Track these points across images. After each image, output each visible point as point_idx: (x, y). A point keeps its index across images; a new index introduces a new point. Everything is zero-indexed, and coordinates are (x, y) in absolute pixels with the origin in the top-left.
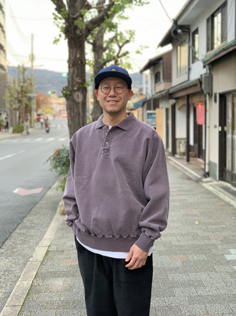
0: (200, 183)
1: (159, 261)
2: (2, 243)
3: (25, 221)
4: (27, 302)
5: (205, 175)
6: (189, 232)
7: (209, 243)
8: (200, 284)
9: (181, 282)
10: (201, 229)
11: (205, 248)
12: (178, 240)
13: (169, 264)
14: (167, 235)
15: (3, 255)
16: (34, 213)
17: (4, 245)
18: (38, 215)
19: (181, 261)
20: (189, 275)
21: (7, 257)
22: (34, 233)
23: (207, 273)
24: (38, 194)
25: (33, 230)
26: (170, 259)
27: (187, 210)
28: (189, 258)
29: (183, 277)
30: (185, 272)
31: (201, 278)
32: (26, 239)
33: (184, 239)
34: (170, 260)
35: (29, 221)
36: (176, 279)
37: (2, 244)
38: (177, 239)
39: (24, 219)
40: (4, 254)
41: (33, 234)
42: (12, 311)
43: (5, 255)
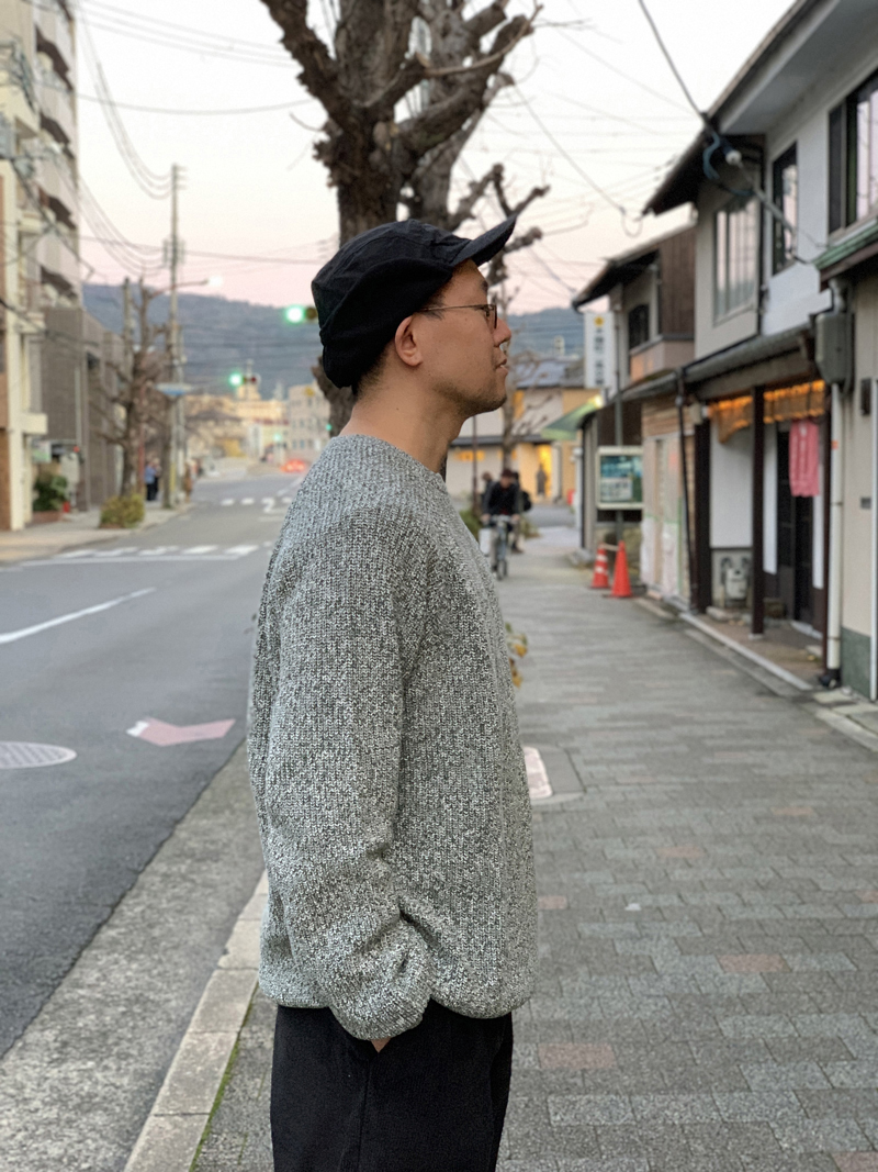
0: (808, 707)
1: (681, 971)
2: (107, 906)
3: (182, 833)
4: (228, 1102)
5: (826, 678)
6: (785, 876)
7: (857, 915)
8: (835, 1050)
9: (766, 1045)
10: (825, 867)
11: (847, 932)
12: (744, 904)
13: (718, 984)
14: (703, 885)
15: (119, 947)
16: (213, 806)
17: (115, 915)
18: (227, 813)
19: (761, 974)
20: (793, 1019)
21: (133, 955)
22: (218, 874)
23: (857, 1014)
24: (217, 740)
25: (214, 865)
26: (722, 967)
27: (766, 801)
28: (790, 964)
29: (775, 1028)
30: (780, 1012)
31: (839, 1030)
32: (194, 895)
33: (768, 900)
34: (719, 971)
35: (196, 834)
36: (750, 1032)
37: (109, 910)
38: (743, 900)
39: (179, 826)
40: (121, 944)
41: (215, 877)
42: (178, 1131)
43: (125, 947)
